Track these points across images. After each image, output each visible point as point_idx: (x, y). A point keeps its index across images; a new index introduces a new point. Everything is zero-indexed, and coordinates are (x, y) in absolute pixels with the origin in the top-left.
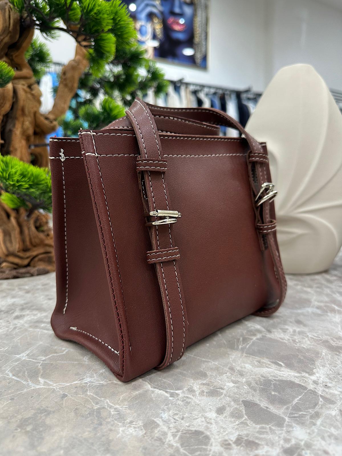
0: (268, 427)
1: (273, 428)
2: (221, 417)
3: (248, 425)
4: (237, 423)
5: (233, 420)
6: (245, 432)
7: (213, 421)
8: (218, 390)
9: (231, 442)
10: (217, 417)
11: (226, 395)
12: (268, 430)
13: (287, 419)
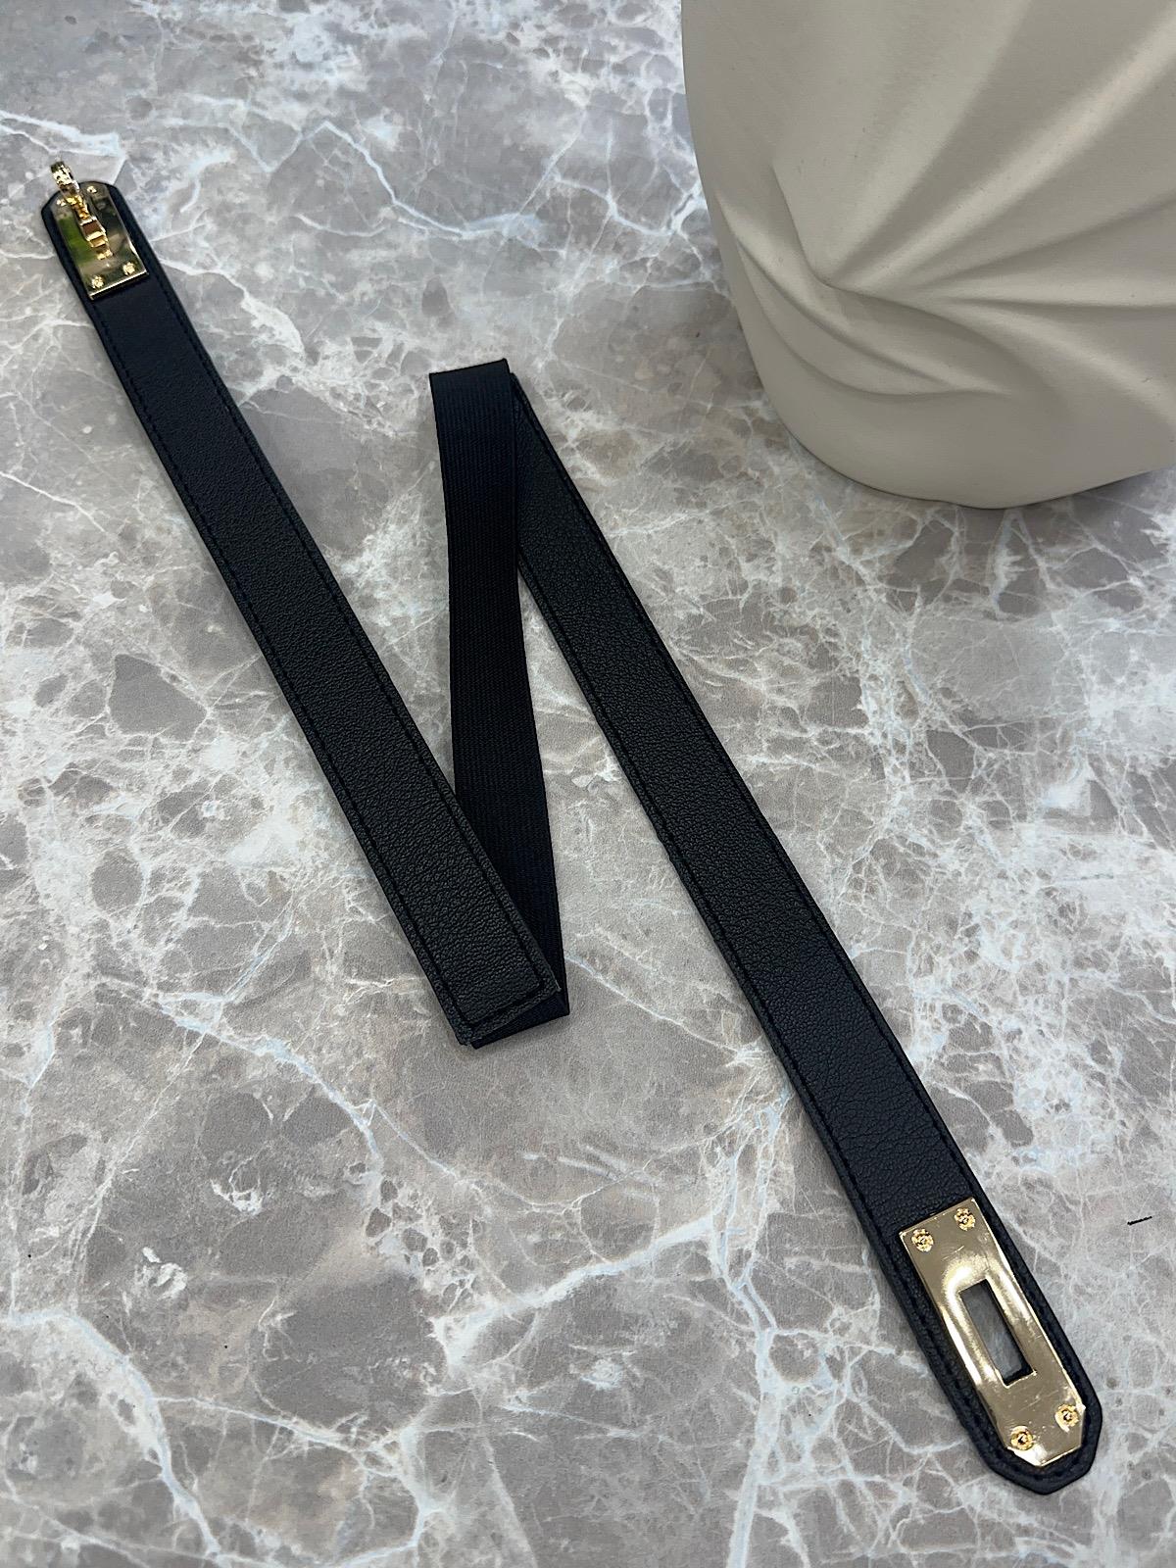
0: (151, 737)
1: (163, 740)
2: (46, 712)
3: (103, 735)
4: (80, 728)
5: (72, 719)
6: (89, 756)
7: (19, 727)
8: (63, 621)
9: (45, 785)
10: (33, 713)
11: (78, 641)
12: (148, 748)
13: (210, 712)
